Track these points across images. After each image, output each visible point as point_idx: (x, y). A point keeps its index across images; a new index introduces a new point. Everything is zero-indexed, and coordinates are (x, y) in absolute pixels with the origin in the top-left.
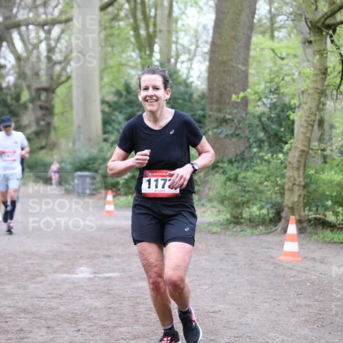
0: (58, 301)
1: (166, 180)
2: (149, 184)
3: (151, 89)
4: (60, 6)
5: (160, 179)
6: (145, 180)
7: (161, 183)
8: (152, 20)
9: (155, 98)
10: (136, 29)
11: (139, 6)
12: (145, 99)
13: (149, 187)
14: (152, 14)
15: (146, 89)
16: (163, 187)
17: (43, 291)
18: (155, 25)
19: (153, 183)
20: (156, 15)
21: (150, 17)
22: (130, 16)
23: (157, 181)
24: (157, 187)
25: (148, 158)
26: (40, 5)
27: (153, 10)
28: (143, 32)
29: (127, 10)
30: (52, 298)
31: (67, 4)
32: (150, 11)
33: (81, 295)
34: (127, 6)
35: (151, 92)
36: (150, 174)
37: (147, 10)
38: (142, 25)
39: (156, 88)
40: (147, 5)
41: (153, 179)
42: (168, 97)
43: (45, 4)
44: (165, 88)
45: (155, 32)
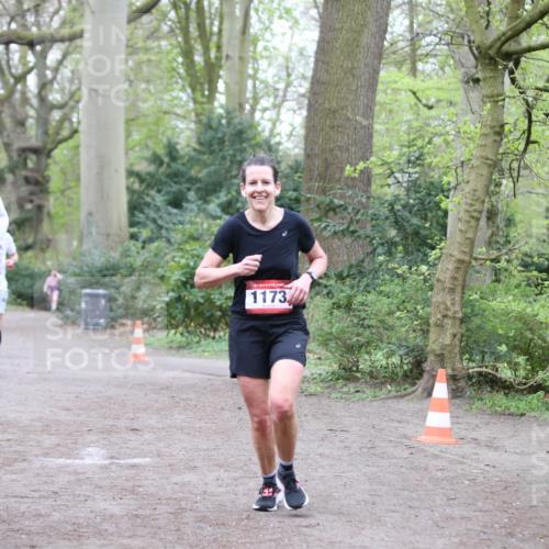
0: (50, 502)
1: (276, 293)
2: (255, 298)
3: (260, 183)
4: (62, 13)
5: (268, 291)
6: (249, 293)
7: (269, 296)
8: (215, 38)
9: (264, 194)
10: (188, 53)
11: (193, 15)
12: (252, 196)
13: (255, 302)
14: (215, 29)
15: (254, 183)
16: (273, 301)
17: (25, 485)
18: (219, 48)
19: (260, 297)
20: (220, 31)
21: (212, 34)
22: (178, 31)
23: (264, 293)
24: (265, 301)
25: (258, 264)
26: (29, 10)
27: (216, 23)
28: (198, 59)
29: (174, 22)
30: (40, 497)
31: (74, 10)
32: (212, 24)
33: (88, 494)
34: (172, 14)
35: (260, 187)
36: (255, 285)
37: (208, 22)
38: (198, 47)
39: (265, 182)
40: (207, 15)
41: (259, 292)
42: (278, 192)
43: (37, 9)
44: (275, 181)
45: (218, 59)
